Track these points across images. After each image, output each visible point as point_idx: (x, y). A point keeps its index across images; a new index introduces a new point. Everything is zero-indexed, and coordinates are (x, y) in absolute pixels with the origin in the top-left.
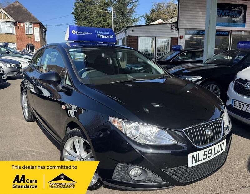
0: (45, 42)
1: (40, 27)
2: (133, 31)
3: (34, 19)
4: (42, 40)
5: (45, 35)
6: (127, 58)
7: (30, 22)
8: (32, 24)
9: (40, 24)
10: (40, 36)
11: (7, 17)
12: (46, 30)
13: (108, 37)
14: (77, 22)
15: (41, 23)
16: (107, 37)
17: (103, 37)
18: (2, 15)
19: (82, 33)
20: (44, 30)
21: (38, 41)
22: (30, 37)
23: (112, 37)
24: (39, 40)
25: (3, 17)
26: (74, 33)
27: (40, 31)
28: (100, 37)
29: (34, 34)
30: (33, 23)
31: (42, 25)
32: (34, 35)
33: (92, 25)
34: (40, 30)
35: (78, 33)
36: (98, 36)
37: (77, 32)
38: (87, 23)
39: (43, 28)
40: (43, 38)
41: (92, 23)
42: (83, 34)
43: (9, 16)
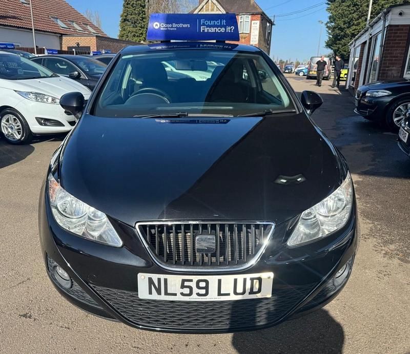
0: (268, 45)
1: (262, 20)
2: (401, 14)
3: (255, 7)
4: (262, 42)
5: (270, 34)
6: (380, 70)
7: (247, 13)
8: (250, 16)
9: (261, 15)
10: (259, 36)
11: (215, 8)
12: (272, 24)
13: (223, 30)
14: (332, 6)
15: (263, 13)
16: (219, 30)
17: (212, 30)
18: (210, 4)
19: (170, 26)
20: (268, 24)
21: (254, 43)
22: (245, 38)
23: (231, 30)
24: (257, 43)
25: (210, 8)
26: (157, 28)
27: (260, 28)
28: (206, 31)
29: (250, 32)
30: (252, 14)
31: (266, 16)
32: (250, 34)
33: (357, 9)
34: (260, 25)
35: (164, 26)
36: (202, 29)
37: (162, 25)
38: (349, 6)
39: (266, 22)
40: (265, 39)
41: (358, 5)
42: (172, 27)
43: (219, 6)
